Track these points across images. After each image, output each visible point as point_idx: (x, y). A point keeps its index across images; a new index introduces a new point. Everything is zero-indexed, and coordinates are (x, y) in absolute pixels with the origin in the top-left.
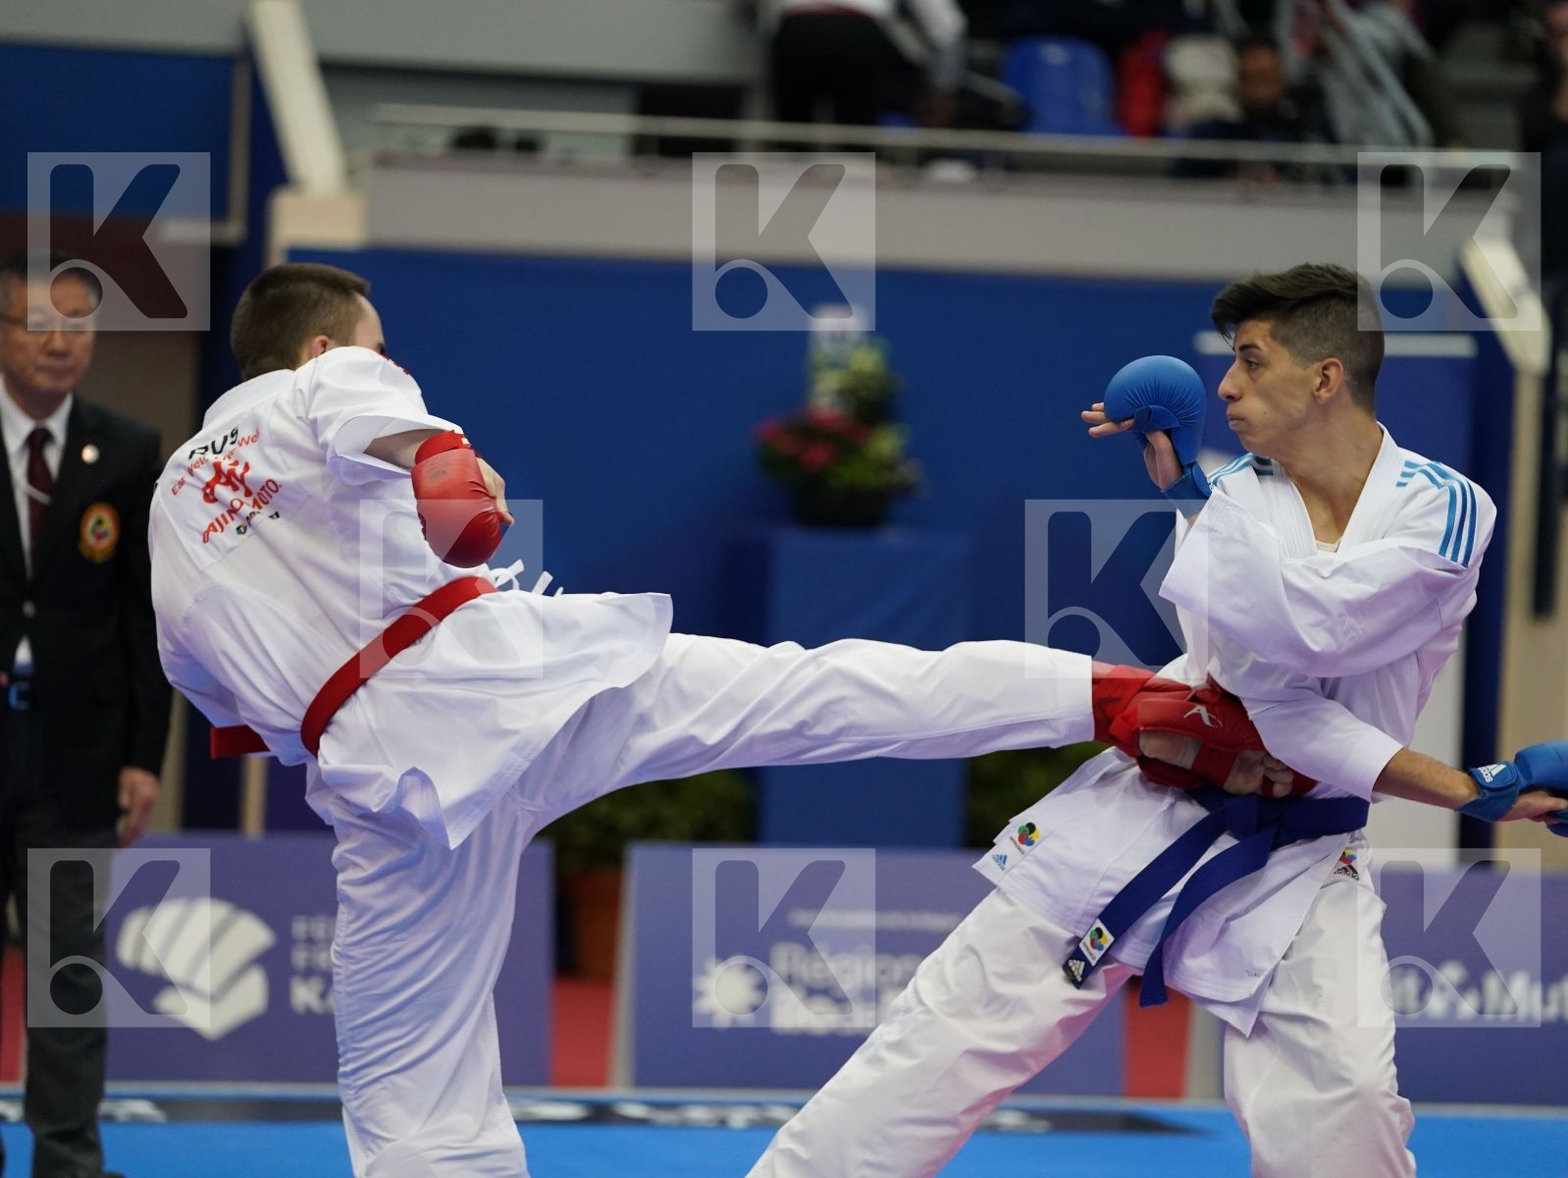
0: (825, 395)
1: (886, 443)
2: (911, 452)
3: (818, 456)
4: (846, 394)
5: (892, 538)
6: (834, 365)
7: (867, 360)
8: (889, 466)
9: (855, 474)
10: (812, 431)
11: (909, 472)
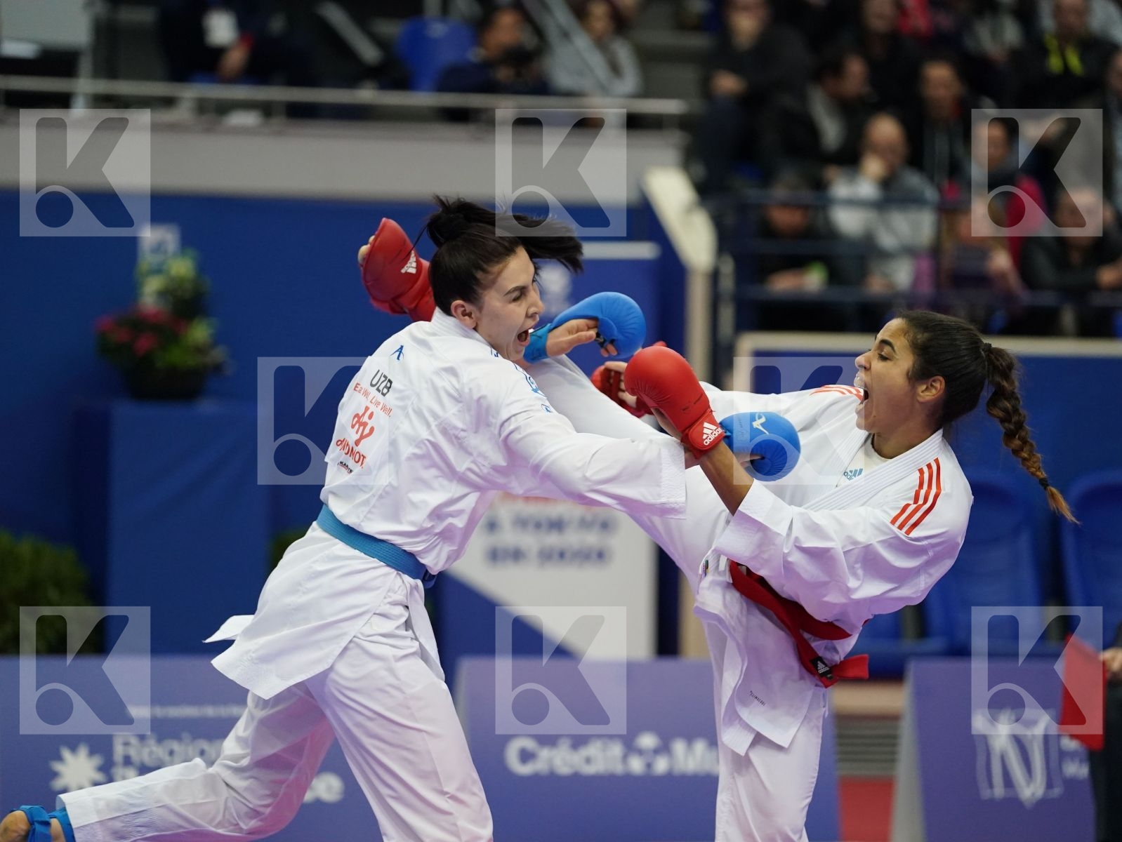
0: (150, 293)
1: (200, 332)
2: (217, 340)
3: (144, 343)
4: (162, 294)
5: (207, 407)
6: (158, 271)
7: (182, 267)
8: (200, 350)
9: (176, 357)
10: (139, 324)
11: (219, 354)
